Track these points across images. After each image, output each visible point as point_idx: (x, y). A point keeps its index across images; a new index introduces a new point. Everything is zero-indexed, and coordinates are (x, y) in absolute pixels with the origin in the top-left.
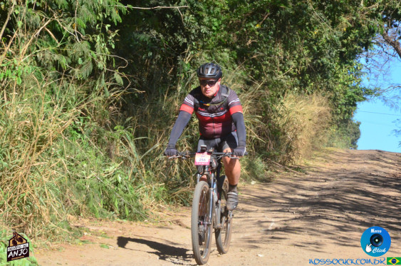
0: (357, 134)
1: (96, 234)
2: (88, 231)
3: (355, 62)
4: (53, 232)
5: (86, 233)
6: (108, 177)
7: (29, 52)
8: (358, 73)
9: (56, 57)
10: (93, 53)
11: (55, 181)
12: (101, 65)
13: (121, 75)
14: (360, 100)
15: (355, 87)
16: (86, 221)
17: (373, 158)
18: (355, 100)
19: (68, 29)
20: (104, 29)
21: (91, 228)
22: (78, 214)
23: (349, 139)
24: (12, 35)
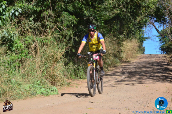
0: (144, 50)
1: (74, 84)
3: (142, 30)
4: (62, 85)
5: (71, 84)
7: (51, 35)
8: (143, 33)
9: (59, 36)
11: (61, 70)
12: (72, 36)
13: (77, 38)
14: (144, 41)
15: (142, 37)
16: (71, 80)
17: (149, 57)
18: (143, 40)
19: (62, 27)
20: (72, 26)
21: (72, 82)
22: (68, 78)
23: (142, 52)
24: (46, 30)
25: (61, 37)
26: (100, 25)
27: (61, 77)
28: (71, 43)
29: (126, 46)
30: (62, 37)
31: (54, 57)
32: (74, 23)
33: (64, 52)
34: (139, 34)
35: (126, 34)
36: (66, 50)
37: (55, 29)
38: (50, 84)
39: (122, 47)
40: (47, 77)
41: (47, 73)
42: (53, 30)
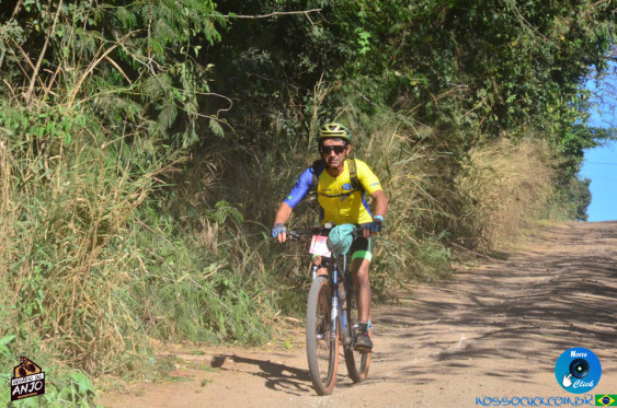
0: (585, 198)
1: (193, 366)
2: (180, 362)
3: (577, 87)
4: (130, 367)
5: (178, 366)
6: (209, 280)
7: (80, 95)
8: (583, 106)
9: (120, 102)
10: (176, 91)
12: (191, 109)
13: (220, 123)
14: (587, 147)
15: (580, 127)
16: (178, 347)
18: (580, 146)
19: (137, 56)
20: (192, 52)
21: (185, 357)
22: (164, 337)
23: (574, 206)
24: (54, 70)
25: (133, 109)
26: (350, 52)
27: (125, 330)
28: (185, 145)
29: (486, 175)
30: (139, 109)
31: (88, 221)
32: (209, 38)
33: (144, 194)
34: (562, 112)
35: (488, 109)
36: (157, 183)
37: (105, 64)
38: (63, 364)
39: (466, 175)
40: (45, 322)
41: (46, 304)
42: (91, 70)
